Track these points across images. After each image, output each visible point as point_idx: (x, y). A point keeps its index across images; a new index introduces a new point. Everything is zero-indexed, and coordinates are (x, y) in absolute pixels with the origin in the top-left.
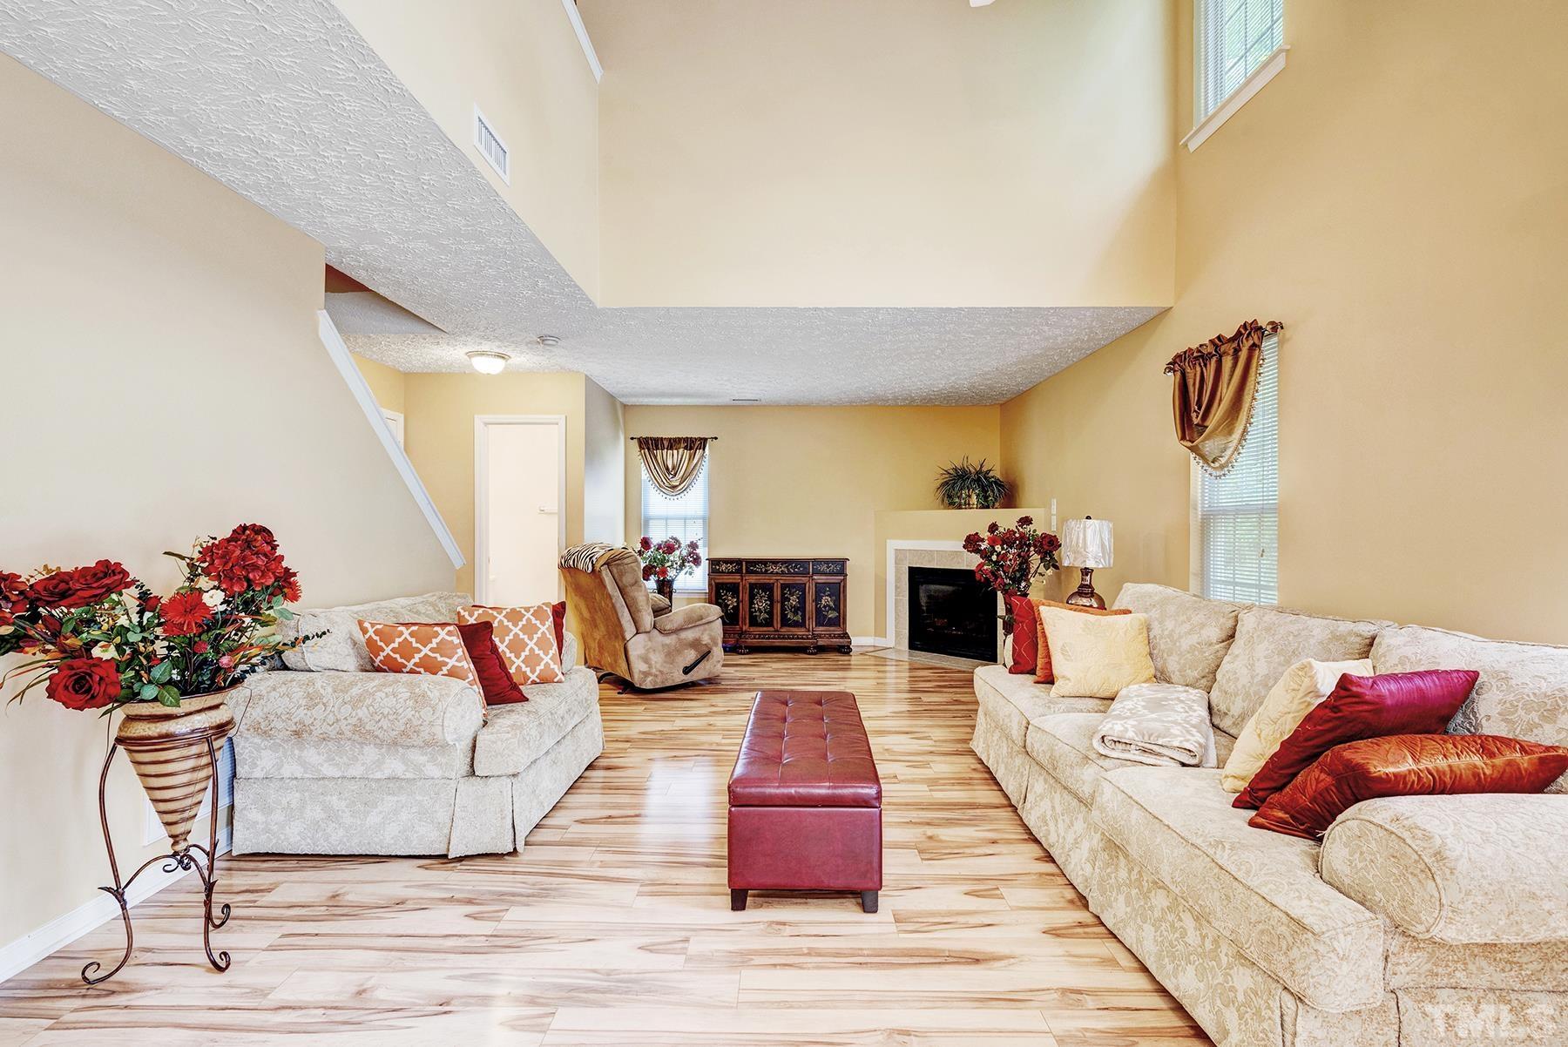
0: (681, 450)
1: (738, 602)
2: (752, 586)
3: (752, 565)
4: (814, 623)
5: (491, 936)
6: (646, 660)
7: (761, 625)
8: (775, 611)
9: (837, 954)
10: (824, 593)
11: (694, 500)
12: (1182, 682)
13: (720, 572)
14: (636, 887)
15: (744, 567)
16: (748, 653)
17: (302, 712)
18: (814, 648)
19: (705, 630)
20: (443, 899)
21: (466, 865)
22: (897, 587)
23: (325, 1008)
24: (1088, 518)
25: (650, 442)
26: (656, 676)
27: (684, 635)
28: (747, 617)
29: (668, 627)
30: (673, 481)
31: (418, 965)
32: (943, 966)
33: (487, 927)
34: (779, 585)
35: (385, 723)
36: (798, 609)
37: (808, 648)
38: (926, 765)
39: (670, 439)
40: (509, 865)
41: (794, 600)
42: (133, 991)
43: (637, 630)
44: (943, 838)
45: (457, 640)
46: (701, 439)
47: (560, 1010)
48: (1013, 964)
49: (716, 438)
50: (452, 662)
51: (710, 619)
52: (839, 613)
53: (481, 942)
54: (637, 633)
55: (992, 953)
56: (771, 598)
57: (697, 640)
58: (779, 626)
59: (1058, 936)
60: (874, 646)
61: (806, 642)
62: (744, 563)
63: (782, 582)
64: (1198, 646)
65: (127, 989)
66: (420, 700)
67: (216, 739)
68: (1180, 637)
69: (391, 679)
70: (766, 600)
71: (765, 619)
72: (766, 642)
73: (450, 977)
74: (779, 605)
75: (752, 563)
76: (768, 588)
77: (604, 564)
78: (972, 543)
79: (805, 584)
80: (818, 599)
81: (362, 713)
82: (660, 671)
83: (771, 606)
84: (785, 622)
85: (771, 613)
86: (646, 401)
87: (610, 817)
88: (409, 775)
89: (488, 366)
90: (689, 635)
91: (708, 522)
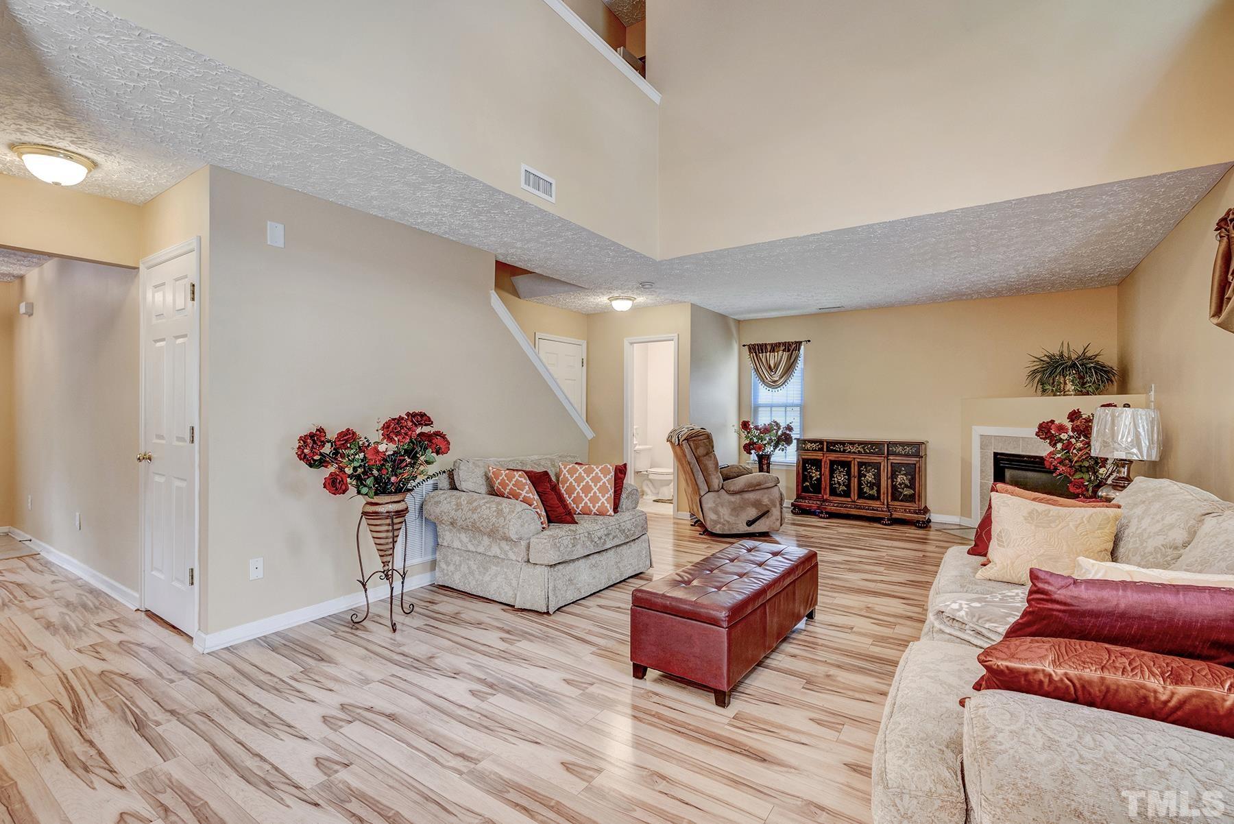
0: (780, 352)
1: (820, 474)
2: (832, 463)
3: (831, 445)
4: (889, 498)
5: (503, 651)
6: (716, 512)
7: (840, 495)
8: (852, 485)
9: (671, 722)
10: (900, 472)
11: (792, 390)
13: (806, 450)
14: (594, 649)
15: (825, 447)
16: (827, 518)
17: (453, 512)
18: (888, 520)
19: (765, 493)
20: (498, 627)
21: (525, 614)
22: (982, 471)
23: (414, 659)
25: (757, 347)
26: (724, 524)
27: (746, 496)
28: (828, 488)
29: (732, 489)
30: (776, 376)
31: (463, 654)
32: (734, 753)
33: (504, 646)
34: (856, 463)
35: (484, 524)
36: (874, 484)
37: (882, 519)
38: (891, 625)
39: (772, 344)
40: (545, 620)
41: (870, 477)
42: (368, 631)
43: (709, 488)
44: (839, 679)
45: (525, 480)
46: (796, 342)
47: (500, 695)
48: (791, 773)
49: (809, 341)
50: (524, 493)
51: (768, 485)
52: (914, 490)
53: (495, 652)
54: (709, 491)
55: (782, 760)
56: (849, 473)
57: (757, 500)
58: (856, 498)
59: (855, 770)
60: (960, 525)
61: (878, 514)
62: (825, 444)
63: (859, 460)
64: (1162, 548)
65: (365, 629)
66: (500, 513)
67: (396, 518)
68: (1149, 537)
69: (492, 499)
70: (844, 475)
71: (843, 491)
72: (843, 511)
73: (469, 663)
74: (856, 480)
75: (832, 443)
76: (846, 465)
77: (685, 439)
78: (1046, 430)
79: (880, 463)
80: (893, 476)
81: (475, 516)
82: (727, 521)
83: (849, 480)
84: (861, 495)
85: (848, 486)
86: (759, 316)
87: (619, 608)
88: (502, 556)
89: (622, 306)
90: (752, 496)
91: (803, 408)
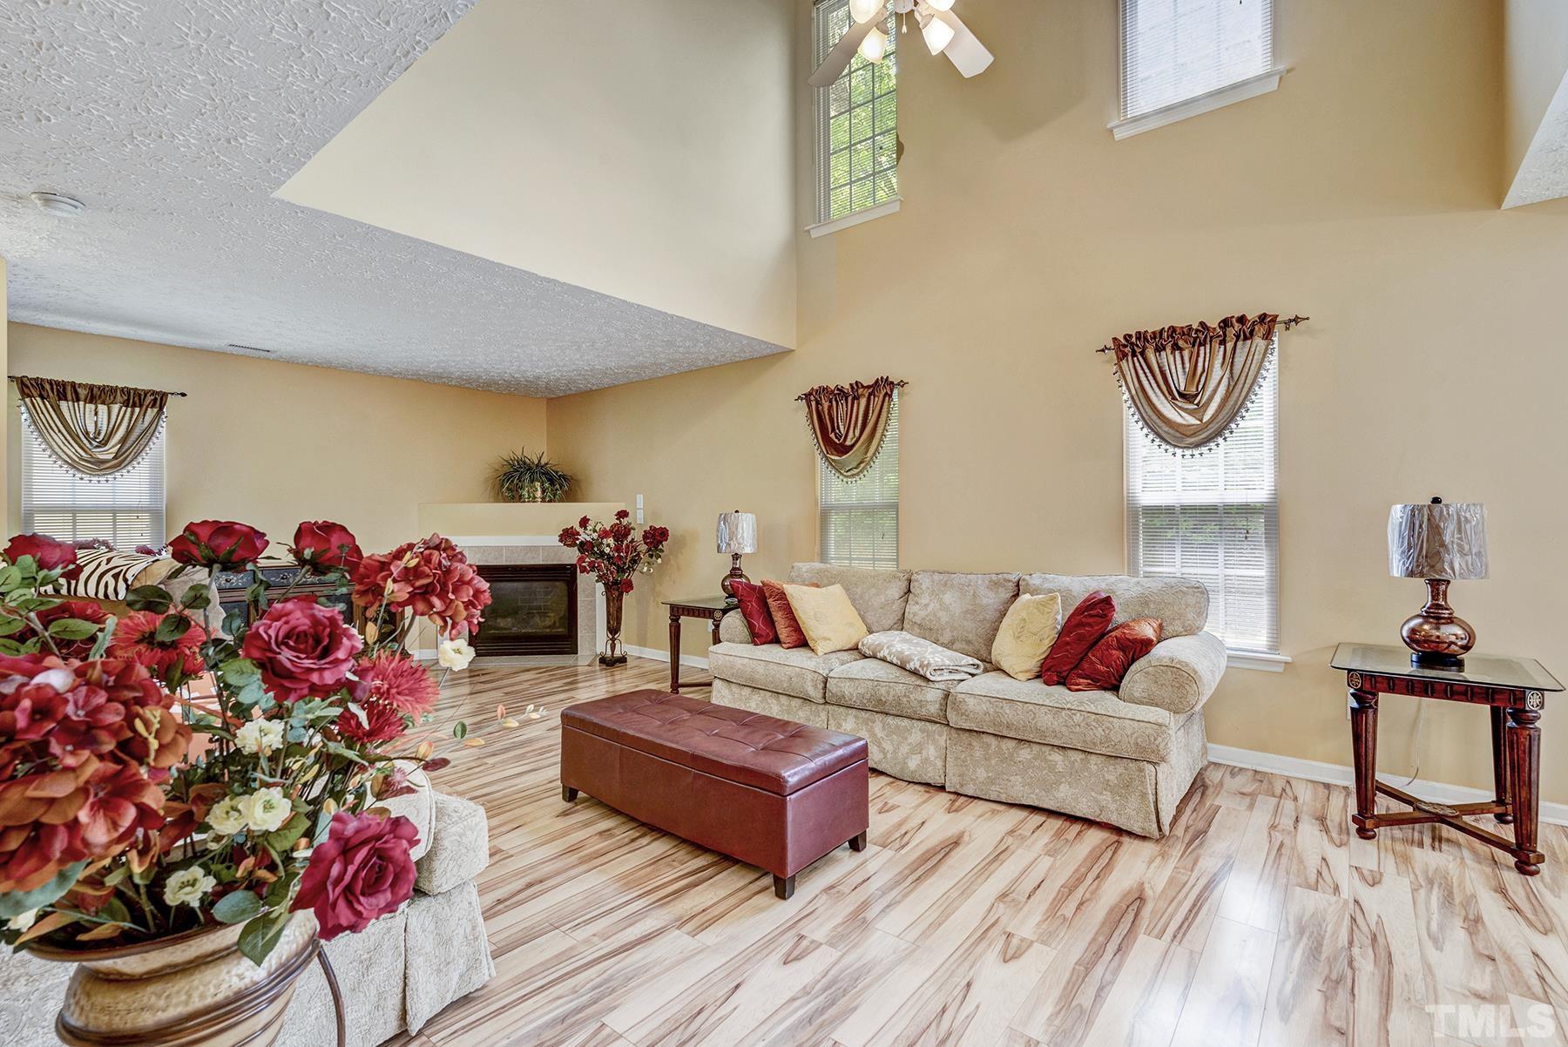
0: (116, 406)
12: (880, 628)
24: (737, 512)
25: (48, 387)
39: (95, 387)
46: (154, 393)
49: (186, 395)
64: (886, 602)
68: (870, 598)
